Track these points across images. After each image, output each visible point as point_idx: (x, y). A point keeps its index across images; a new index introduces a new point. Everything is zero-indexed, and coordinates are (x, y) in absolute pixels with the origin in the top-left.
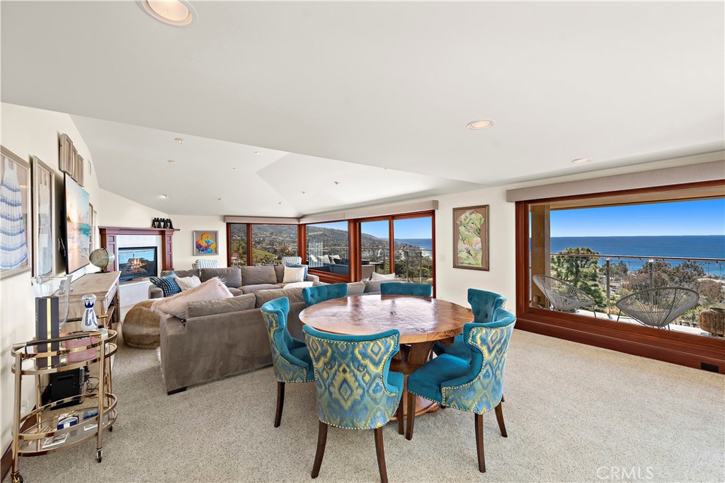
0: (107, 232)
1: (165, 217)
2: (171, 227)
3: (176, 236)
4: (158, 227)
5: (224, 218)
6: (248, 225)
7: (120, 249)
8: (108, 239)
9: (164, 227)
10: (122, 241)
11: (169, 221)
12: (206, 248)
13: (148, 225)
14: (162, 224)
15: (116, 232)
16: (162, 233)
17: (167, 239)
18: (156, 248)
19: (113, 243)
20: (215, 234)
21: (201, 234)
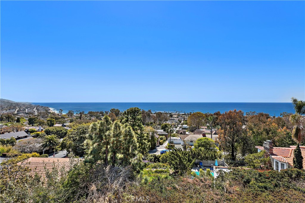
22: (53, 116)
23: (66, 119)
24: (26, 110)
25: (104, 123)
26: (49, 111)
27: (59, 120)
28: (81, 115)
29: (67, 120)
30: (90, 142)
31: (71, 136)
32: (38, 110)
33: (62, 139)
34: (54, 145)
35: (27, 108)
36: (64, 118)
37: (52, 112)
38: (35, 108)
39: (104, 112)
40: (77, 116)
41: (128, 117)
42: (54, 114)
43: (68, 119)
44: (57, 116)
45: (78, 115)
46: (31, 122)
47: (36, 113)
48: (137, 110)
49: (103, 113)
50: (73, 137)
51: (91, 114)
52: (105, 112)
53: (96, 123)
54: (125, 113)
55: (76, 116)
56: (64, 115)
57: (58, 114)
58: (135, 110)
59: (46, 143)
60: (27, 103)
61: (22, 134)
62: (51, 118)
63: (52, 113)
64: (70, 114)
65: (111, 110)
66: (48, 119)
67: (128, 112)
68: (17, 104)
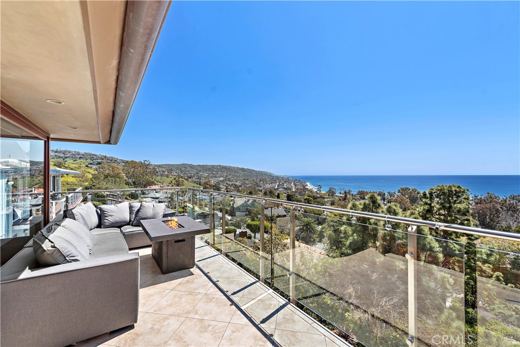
22: (310, 194)
23: (326, 200)
24: (285, 184)
25: (369, 204)
26: (307, 187)
27: (317, 200)
28: (346, 196)
29: (328, 201)
30: (349, 230)
31: (332, 224)
32: (296, 185)
33: (320, 227)
34: (311, 232)
35: (285, 182)
36: (324, 198)
37: (309, 188)
38: (293, 183)
39: (386, 194)
40: (341, 197)
41: (430, 205)
42: (311, 191)
43: (328, 199)
44: (315, 194)
45: (342, 195)
46: (290, 198)
47: (294, 190)
48: (456, 191)
49: (384, 195)
50: (333, 226)
51: (362, 196)
52: (389, 193)
53: (357, 203)
54: (425, 195)
55: (339, 197)
56: (323, 194)
57: (316, 192)
58: (451, 191)
59: (303, 228)
60: (285, 176)
61: (281, 211)
62: (308, 196)
63: (310, 190)
64: (331, 193)
65: (399, 190)
66: (306, 197)
67: (431, 194)
68: (278, 178)
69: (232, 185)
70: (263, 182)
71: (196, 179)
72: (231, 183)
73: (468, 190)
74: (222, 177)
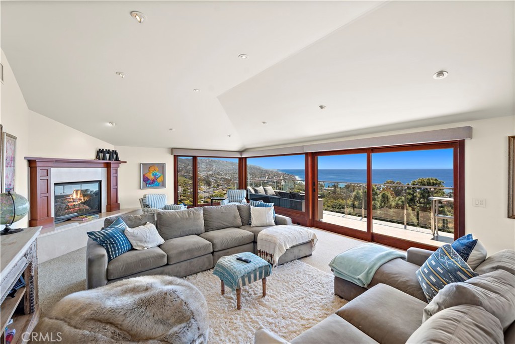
0: (38, 164)
1: (111, 148)
2: (117, 159)
3: (122, 169)
4: (103, 159)
5: (172, 150)
6: (195, 158)
7: (56, 184)
8: (40, 173)
9: (109, 160)
10: (58, 174)
11: (115, 152)
12: (154, 181)
13: (92, 156)
14: (108, 155)
15: (49, 164)
16: (108, 166)
17: (113, 171)
18: (100, 182)
19: (46, 178)
20: (162, 167)
21: (147, 167)
22: (300, 187)
35: (275, 176)
38: (282, 176)
41: (413, 195)
45: (330, 188)
48: (433, 183)
68: (267, 171)
69: (221, 178)
70: (253, 176)
71: (185, 172)
72: (220, 177)
73: (443, 182)
74: (211, 171)
